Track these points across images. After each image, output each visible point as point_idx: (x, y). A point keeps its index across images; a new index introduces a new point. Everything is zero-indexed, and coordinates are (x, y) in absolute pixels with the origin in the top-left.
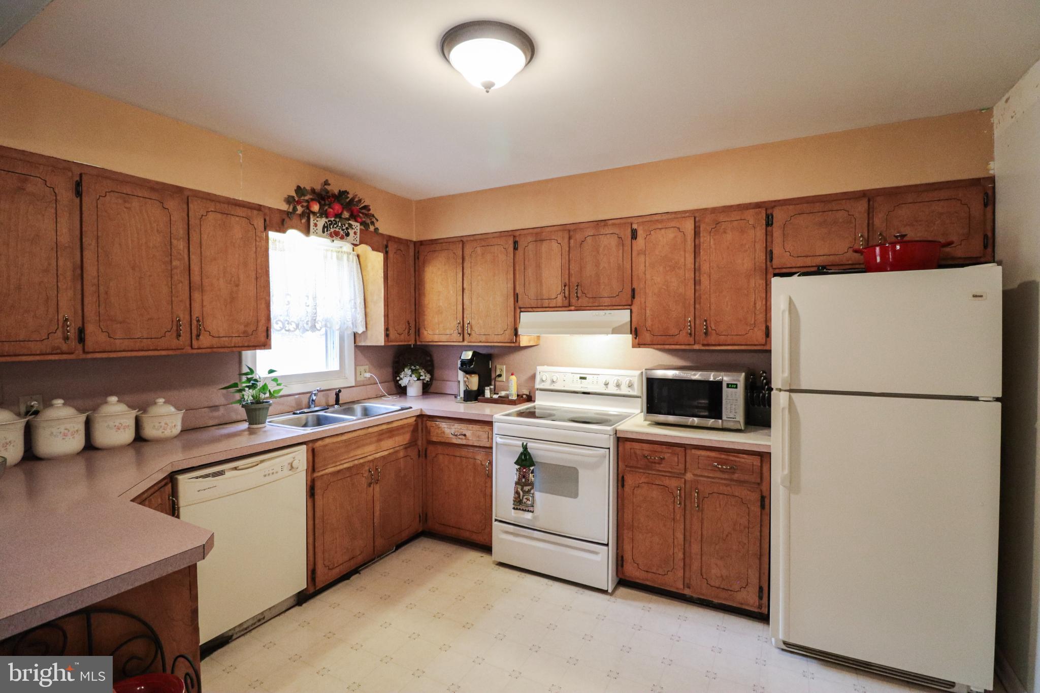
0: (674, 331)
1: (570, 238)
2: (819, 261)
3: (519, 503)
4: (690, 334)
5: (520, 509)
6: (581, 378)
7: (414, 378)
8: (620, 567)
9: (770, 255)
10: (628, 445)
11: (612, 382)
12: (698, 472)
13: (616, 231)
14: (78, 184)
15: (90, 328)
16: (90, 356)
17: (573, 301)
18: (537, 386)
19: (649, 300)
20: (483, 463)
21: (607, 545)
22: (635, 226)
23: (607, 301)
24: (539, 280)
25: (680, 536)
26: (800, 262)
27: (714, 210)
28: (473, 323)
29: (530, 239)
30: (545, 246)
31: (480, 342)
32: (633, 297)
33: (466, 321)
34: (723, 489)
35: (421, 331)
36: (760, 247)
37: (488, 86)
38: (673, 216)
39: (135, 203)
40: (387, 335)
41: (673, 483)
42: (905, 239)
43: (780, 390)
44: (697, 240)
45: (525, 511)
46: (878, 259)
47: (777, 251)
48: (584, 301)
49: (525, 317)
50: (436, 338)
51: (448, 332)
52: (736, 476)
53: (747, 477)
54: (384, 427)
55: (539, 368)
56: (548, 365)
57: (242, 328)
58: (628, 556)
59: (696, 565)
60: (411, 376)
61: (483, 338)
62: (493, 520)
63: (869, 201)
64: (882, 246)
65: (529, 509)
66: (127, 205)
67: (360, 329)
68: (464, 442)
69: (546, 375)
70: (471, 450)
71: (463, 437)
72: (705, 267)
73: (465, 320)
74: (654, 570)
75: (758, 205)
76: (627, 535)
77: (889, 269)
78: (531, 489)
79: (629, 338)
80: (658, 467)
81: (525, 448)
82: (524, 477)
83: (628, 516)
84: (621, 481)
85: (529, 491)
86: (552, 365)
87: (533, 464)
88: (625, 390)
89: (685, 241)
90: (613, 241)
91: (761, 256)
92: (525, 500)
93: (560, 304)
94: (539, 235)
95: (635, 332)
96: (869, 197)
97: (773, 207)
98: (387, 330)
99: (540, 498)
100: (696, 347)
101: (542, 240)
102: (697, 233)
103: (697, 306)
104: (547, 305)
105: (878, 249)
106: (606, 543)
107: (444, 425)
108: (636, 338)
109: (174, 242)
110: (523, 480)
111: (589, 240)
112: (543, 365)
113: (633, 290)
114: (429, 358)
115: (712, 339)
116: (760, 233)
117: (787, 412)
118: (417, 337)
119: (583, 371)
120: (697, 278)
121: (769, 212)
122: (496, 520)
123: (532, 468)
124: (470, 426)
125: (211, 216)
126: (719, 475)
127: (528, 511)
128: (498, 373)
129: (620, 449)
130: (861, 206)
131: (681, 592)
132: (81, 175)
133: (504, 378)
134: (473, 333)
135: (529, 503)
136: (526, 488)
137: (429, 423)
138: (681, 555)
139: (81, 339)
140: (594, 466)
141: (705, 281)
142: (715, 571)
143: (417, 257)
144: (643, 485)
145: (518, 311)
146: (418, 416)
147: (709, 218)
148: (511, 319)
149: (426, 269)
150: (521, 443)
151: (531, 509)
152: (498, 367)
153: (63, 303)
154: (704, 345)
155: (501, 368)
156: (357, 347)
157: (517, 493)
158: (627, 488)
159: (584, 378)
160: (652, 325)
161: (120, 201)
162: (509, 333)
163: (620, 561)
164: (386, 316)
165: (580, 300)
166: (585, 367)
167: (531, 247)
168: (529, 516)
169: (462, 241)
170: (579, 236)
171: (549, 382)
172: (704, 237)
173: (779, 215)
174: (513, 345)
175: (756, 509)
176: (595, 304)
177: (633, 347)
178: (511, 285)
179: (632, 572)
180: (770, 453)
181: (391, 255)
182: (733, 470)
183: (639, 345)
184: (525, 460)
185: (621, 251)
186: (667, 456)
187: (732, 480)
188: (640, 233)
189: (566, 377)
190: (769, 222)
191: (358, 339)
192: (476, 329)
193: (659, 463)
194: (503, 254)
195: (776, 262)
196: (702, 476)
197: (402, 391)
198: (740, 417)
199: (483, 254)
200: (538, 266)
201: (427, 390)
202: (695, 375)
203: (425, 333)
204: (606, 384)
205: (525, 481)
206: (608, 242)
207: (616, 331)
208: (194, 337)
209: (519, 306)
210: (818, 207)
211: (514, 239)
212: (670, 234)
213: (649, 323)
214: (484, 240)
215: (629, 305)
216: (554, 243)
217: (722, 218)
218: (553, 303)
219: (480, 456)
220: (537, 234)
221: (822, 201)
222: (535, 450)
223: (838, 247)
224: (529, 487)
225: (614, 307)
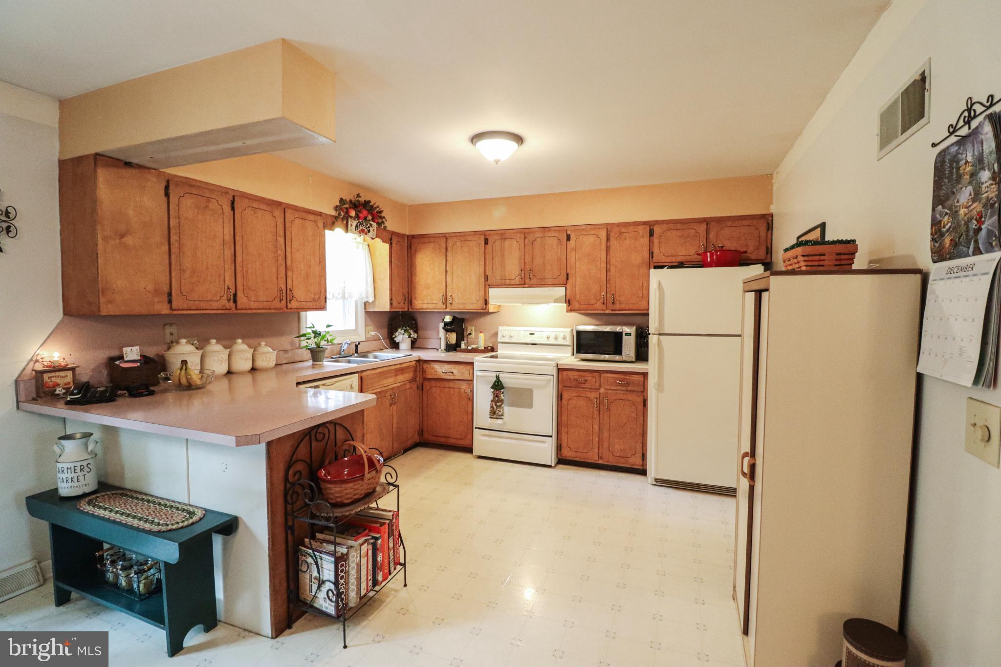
0: (593, 301)
1: (525, 238)
2: (679, 259)
3: (494, 414)
4: (604, 303)
5: (494, 418)
6: (530, 334)
7: (406, 336)
8: (559, 451)
9: (652, 254)
10: (565, 373)
11: (552, 336)
12: (608, 387)
13: (557, 234)
14: (233, 203)
15: (240, 294)
16: (239, 311)
17: (527, 281)
18: (499, 340)
19: (577, 281)
20: (466, 391)
21: (551, 436)
22: (569, 232)
23: (550, 282)
24: (503, 265)
25: (596, 427)
26: (669, 259)
27: (619, 225)
28: (454, 295)
29: (497, 237)
30: (507, 243)
31: (459, 309)
32: (567, 279)
33: (449, 294)
34: (622, 397)
35: (413, 301)
36: (646, 248)
37: (497, 162)
38: (593, 227)
39: (259, 214)
40: (391, 304)
41: (592, 395)
42: (724, 248)
43: (654, 334)
44: (608, 243)
45: (498, 418)
46: (709, 260)
47: (656, 252)
48: (534, 281)
49: (493, 292)
50: (425, 306)
51: (434, 302)
52: (630, 388)
53: (636, 389)
54: (398, 366)
55: (501, 328)
56: (507, 326)
57: (312, 296)
58: (564, 444)
59: (606, 445)
60: (404, 334)
61: (461, 307)
62: (474, 428)
63: (707, 224)
64: (711, 252)
66: (256, 215)
67: (371, 299)
68: (452, 377)
69: (505, 332)
70: (457, 382)
71: (452, 374)
72: (613, 261)
73: (448, 293)
74: (580, 450)
75: (645, 223)
76: (564, 430)
77: (714, 265)
78: (502, 404)
79: (565, 305)
80: (583, 386)
81: (498, 377)
82: (497, 396)
83: (564, 418)
84: (560, 397)
85: (500, 406)
86: (509, 326)
87: (503, 388)
88: (560, 341)
89: (601, 243)
90: (555, 241)
91: (646, 255)
92: (497, 412)
93: (518, 283)
94: (503, 235)
95: (569, 302)
96: (707, 221)
97: (653, 225)
98: (391, 300)
99: (507, 410)
100: (607, 312)
101: (505, 239)
102: (608, 239)
103: (608, 285)
104: (508, 284)
105: (709, 254)
106: (551, 435)
107: (437, 367)
108: (569, 306)
109: (278, 238)
110: (497, 399)
111: (538, 240)
112: (503, 326)
113: (567, 275)
114: (414, 322)
115: (617, 306)
116: (646, 240)
117: (656, 346)
118: (410, 306)
119: (532, 329)
120: (608, 268)
121: (651, 228)
122: (476, 428)
123: (502, 391)
124: (457, 366)
125: (297, 221)
126: (620, 388)
127: (500, 418)
128: (469, 332)
129: (560, 376)
130: (703, 227)
131: (597, 462)
132: (234, 197)
133: (473, 336)
134: (454, 302)
135: (500, 413)
136: (498, 404)
137: (425, 366)
138: (597, 439)
139: (235, 301)
140: (543, 387)
141: (613, 269)
142: (617, 447)
143: (410, 246)
144: (575, 398)
145: (488, 287)
146: (417, 361)
147: (616, 229)
148: (482, 293)
149: (417, 256)
150: (494, 375)
151: (502, 417)
152: (469, 328)
153: (227, 278)
154: (612, 310)
155: (471, 328)
156: (367, 313)
157: (492, 407)
158: (564, 401)
159: (533, 334)
160: (580, 297)
161: (252, 213)
162: (482, 302)
163: (559, 448)
164: (391, 290)
165: (532, 280)
166: (532, 326)
167: (498, 243)
168: (500, 421)
169: (446, 237)
170: (531, 237)
171: (508, 336)
172: (613, 241)
173: (657, 230)
174: (483, 311)
175: (641, 407)
176: (542, 283)
177: (567, 312)
178: (482, 269)
179: (567, 453)
180: (648, 373)
181: (394, 245)
182: (628, 384)
183: (571, 310)
184: (498, 386)
185: (559, 248)
186: (589, 378)
187: (627, 391)
188: (572, 236)
189: (520, 334)
190: (651, 234)
191: (367, 307)
192: (456, 300)
193: (585, 383)
194: (476, 247)
195: (655, 259)
196: (610, 390)
197: (395, 346)
198: (632, 354)
199: (461, 247)
200: (503, 256)
201: (414, 345)
202: (606, 328)
203: (416, 302)
204: (548, 338)
205: (498, 399)
206: (551, 242)
207: (556, 301)
208: (288, 301)
209: (488, 283)
210: (679, 226)
211: (486, 237)
212: (592, 239)
213: (578, 296)
214: (462, 236)
215: (565, 284)
216: (514, 241)
217: (623, 230)
218: (513, 282)
219: (464, 386)
220: (502, 234)
221: (681, 223)
222: (504, 378)
223: (690, 251)
224: (500, 403)
225: (554, 285)
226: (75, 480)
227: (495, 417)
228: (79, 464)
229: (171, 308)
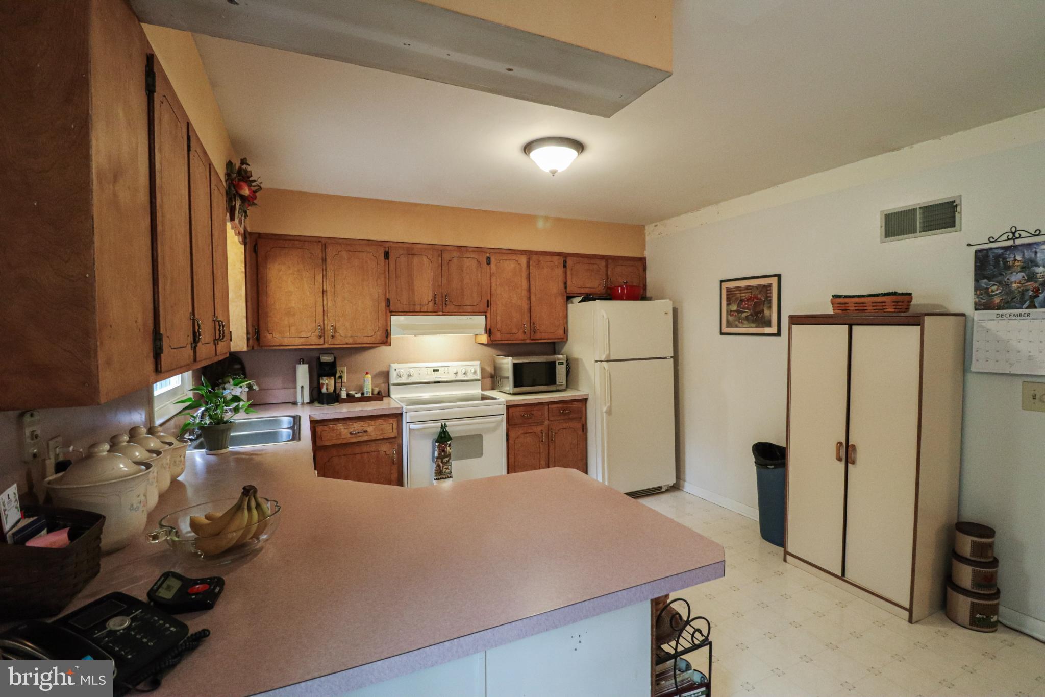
0: (515, 331)
1: (439, 256)
2: (587, 291)
3: (441, 473)
4: (525, 333)
5: (441, 479)
6: (434, 371)
9: (565, 285)
10: (515, 410)
11: (460, 371)
12: (553, 419)
13: (476, 256)
17: (442, 307)
18: (393, 381)
19: (498, 310)
20: (388, 453)
22: (488, 255)
23: (469, 309)
24: (411, 288)
26: (579, 291)
27: (537, 253)
28: (337, 325)
29: (402, 252)
30: (416, 260)
31: (347, 344)
32: (488, 306)
33: (328, 324)
34: (565, 425)
35: (263, 334)
36: (561, 279)
37: (554, 172)
38: (514, 252)
40: (248, 340)
41: (538, 429)
42: (629, 284)
43: (603, 361)
44: (529, 271)
45: (446, 478)
46: (620, 292)
47: (569, 281)
48: (451, 308)
49: (394, 319)
50: (286, 341)
51: (303, 335)
52: (570, 416)
53: (575, 416)
61: (350, 340)
64: (622, 287)
65: (449, 476)
68: (366, 438)
70: (374, 444)
71: (365, 434)
72: (534, 290)
73: (326, 322)
75: (561, 254)
78: (449, 460)
80: (529, 421)
81: (443, 427)
82: (443, 451)
85: (448, 461)
87: (450, 438)
89: (521, 271)
90: (474, 264)
91: (562, 286)
92: (444, 470)
93: (430, 310)
94: (411, 250)
95: (489, 332)
96: (607, 259)
97: (568, 257)
98: (248, 333)
99: (456, 465)
100: (529, 341)
101: (413, 255)
102: (528, 266)
103: (529, 314)
104: (419, 310)
105: (620, 288)
107: (340, 427)
108: (490, 336)
110: (443, 454)
111: (455, 260)
113: (487, 302)
115: (538, 336)
116: (562, 271)
117: (607, 371)
118: (257, 346)
119: (434, 365)
120: (529, 296)
121: (566, 259)
123: (449, 443)
124: (372, 423)
126: (563, 418)
127: (448, 478)
128: (338, 375)
129: (510, 414)
130: (603, 263)
133: (345, 379)
134: (337, 335)
135: (448, 471)
136: (445, 460)
137: (320, 428)
139: (195, 346)
140: (494, 429)
141: (533, 298)
144: (521, 435)
145: (389, 314)
147: (535, 257)
148: (380, 323)
149: (269, 266)
150: (440, 424)
151: (451, 475)
152: (338, 369)
155: (341, 369)
157: (438, 466)
158: (512, 440)
159: (437, 370)
160: (501, 326)
162: (380, 332)
164: (247, 318)
165: (448, 307)
166: (435, 361)
169: (324, 243)
170: (446, 256)
171: (405, 376)
172: (533, 270)
173: (570, 262)
174: (382, 342)
175: (580, 432)
176: (460, 310)
177: (487, 346)
178: (381, 291)
180: (587, 399)
182: (569, 413)
183: (493, 341)
184: (443, 438)
185: (479, 272)
186: (535, 413)
187: (569, 419)
188: (493, 260)
189: (421, 370)
190: (565, 265)
192: (341, 332)
193: (530, 418)
194: (371, 262)
195: (568, 289)
198: (564, 381)
199: (349, 259)
200: (410, 276)
202: (540, 359)
203: (270, 336)
204: (456, 373)
205: (445, 454)
206: (470, 263)
209: (391, 309)
210: (586, 260)
211: (387, 251)
212: (512, 265)
213: (499, 326)
214: (351, 246)
215: (484, 313)
216: (425, 259)
217: (541, 258)
218: (424, 309)
220: (408, 249)
221: (582, 257)
222: (454, 428)
223: (595, 284)
224: (447, 459)
225: (474, 313)
227: (441, 477)
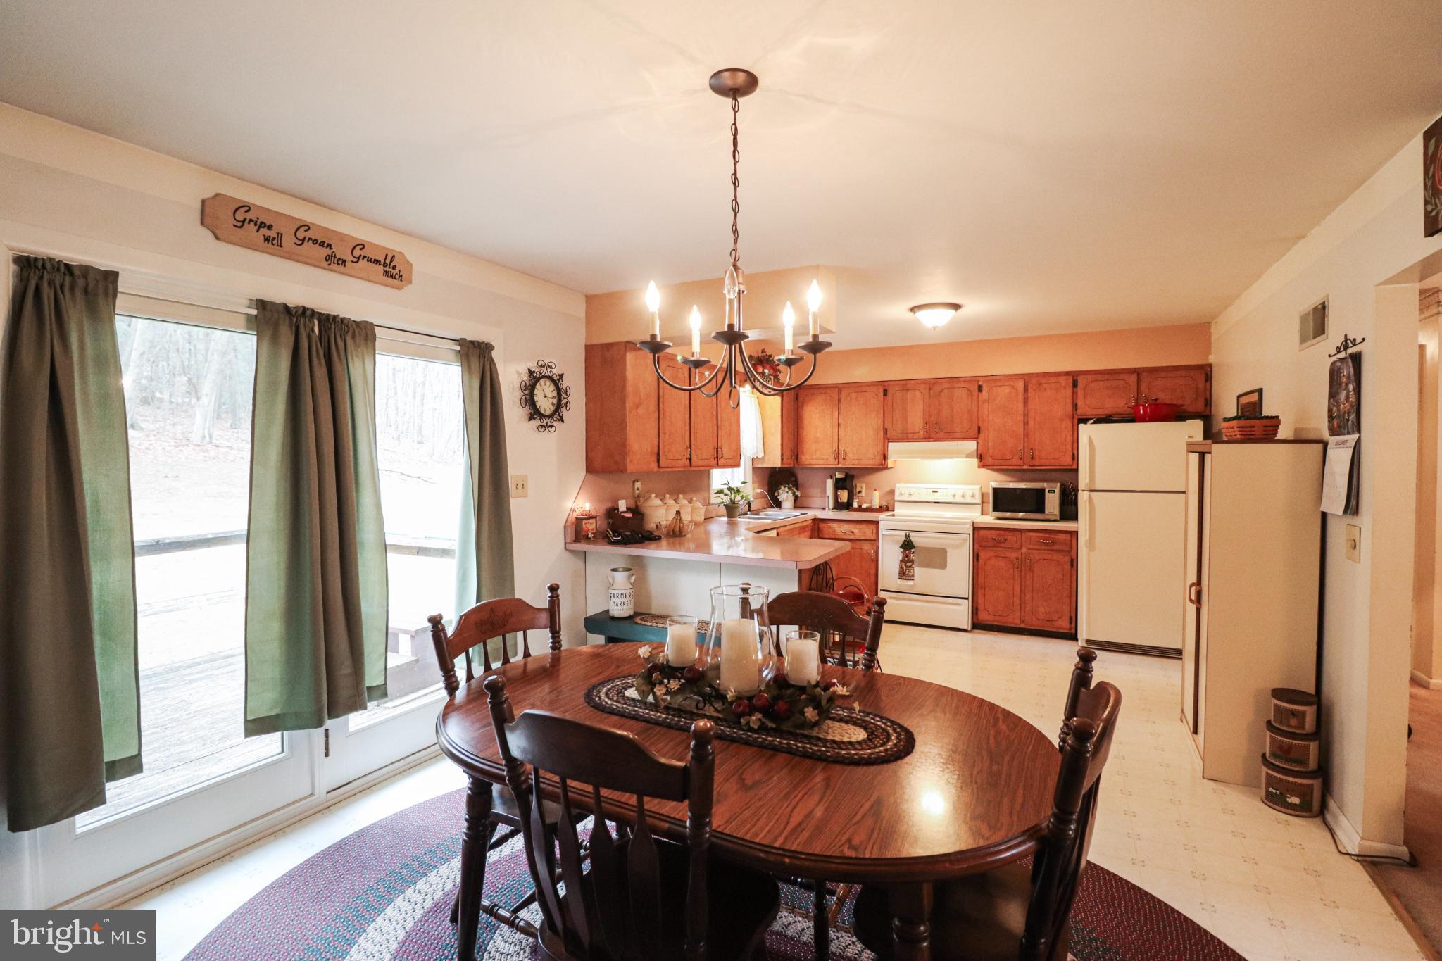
0: (1009, 456)
1: (930, 389)
2: (1107, 412)
3: (903, 575)
4: (1021, 458)
5: (903, 579)
6: (933, 492)
7: (790, 494)
8: (975, 616)
9: (1075, 407)
10: (982, 532)
11: (959, 494)
12: (1031, 547)
13: (967, 385)
16: (692, 469)
17: (933, 435)
18: (897, 498)
19: (991, 436)
20: (870, 551)
21: (967, 599)
22: (981, 383)
23: (958, 435)
24: (905, 418)
25: (1017, 589)
26: (1095, 412)
27: (1037, 375)
28: (848, 450)
29: (898, 388)
30: (909, 395)
31: (854, 465)
32: (979, 432)
33: (841, 449)
34: (1046, 556)
35: (799, 456)
36: (1069, 401)
37: (935, 328)
38: (1009, 377)
40: (782, 460)
41: (1013, 555)
42: (1158, 402)
43: (1084, 491)
44: (1026, 395)
45: (908, 580)
46: (1142, 412)
47: (1080, 403)
48: (941, 435)
49: (892, 447)
50: (813, 462)
51: (824, 457)
52: (1055, 548)
53: (1061, 548)
55: (898, 485)
56: (904, 482)
57: (732, 453)
58: (981, 607)
59: (1028, 607)
60: (787, 492)
61: (856, 462)
62: (879, 590)
63: (1138, 374)
64: (1144, 406)
65: (911, 578)
67: (761, 455)
68: (852, 537)
69: (902, 491)
70: (858, 542)
71: (852, 534)
72: (1031, 414)
73: (840, 447)
74: (1000, 613)
75: (1067, 374)
76: (980, 593)
77: (1147, 419)
79: (975, 461)
80: (1003, 545)
81: (907, 536)
83: (981, 580)
84: (976, 557)
85: (910, 566)
86: (908, 482)
87: (914, 547)
88: (969, 500)
89: (1017, 394)
90: (964, 393)
91: (1069, 407)
92: (907, 572)
93: (922, 436)
94: (905, 385)
95: (980, 457)
96: (1137, 372)
97: (1078, 375)
98: (782, 455)
99: (917, 571)
100: (1025, 467)
101: (907, 390)
102: (1026, 390)
103: (1026, 439)
104: (911, 437)
105: (1141, 408)
106: (967, 597)
107: (835, 526)
108: (981, 462)
110: (906, 559)
111: (945, 391)
112: (900, 483)
113: (979, 428)
114: (793, 479)
115: (1036, 462)
116: (1069, 391)
117: (1087, 502)
118: (795, 462)
119: (935, 486)
120: (1026, 421)
121: (1075, 378)
122: (881, 590)
123: (912, 550)
124: (858, 526)
126: (1044, 547)
127: (910, 580)
128: (858, 490)
129: (976, 535)
130: (1134, 378)
131: (1018, 626)
133: (863, 494)
134: (847, 458)
135: (910, 574)
136: (908, 564)
137: (822, 525)
138: (1018, 602)
139: (690, 460)
140: (957, 547)
141: (1031, 423)
142: (1042, 610)
143: (796, 398)
144: (992, 558)
145: (887, 441)
146: (813, 520)
147: (1034, 381)
148: (880, 448)
149: (804, 408)
150: (904, 534)
151: (912, 578)
152: (858, 484)
153: (686, 439)
154: (1030, 466)
155: (860, 485)
156: (755, 469)
157: (901, 567)
158: (981, 561)
159: (936, 492)
160: (993, 452)
162: (880, 457)
163: (975, 611)
164: (782, 445)
165: (938, 434)
166: (934, 483)
167: (899, 395)
168: (911, 583)
169: (839, 388)
170: (937, 388)
171: (907, 495)
172: (1031, 393)
173: (1081, 380)
174: (881, 467)
175: (1068, 567)
176: (950, 437)
177: (979, 467)
178: (880, 422)
179: (984, 617)
180: (1077, 532)
181: (785, 397)
182: (1054, 543)
183: (983, 466)
184: (907, 545)
185: (970, 400)
186: (1009, 538)
187: (1053, 550)
188: (985, 388)
189: (921, 491)
190: (1075, 385)
191: (755, 462)
192: (850, 455)
193: (1003, 543)
194: (875, 399)
195: (1079, 411)
196: (1033, 549)
197: (778, 504)
198: (1056, 511)
199: (856, 398)
200: (905, 409)
201: (797, 504)
203: (804, 458)
204: (954, 496)
205: (908, 559)
206: (960, 393)
207: (968, 456)
208: (719, 459)
209: (887, 437)
210: (1106, 377)
211: (885, 388)
212: (1007, 390)
213: (991, 451)
214: (858, 387)
215: (976, 438)
216: (917, 393)
217: (1043, 381)
218: (916, 437)
219: (866, 547)
220: (903, 385)
221: (1108, 374)
222: (915, 538)
223: (1120, 404)
224: (911, 564)
225: (964, 439)
226: (626, 604)
227: (905, 578)
228: (628, 591)
229: (659, 467)
